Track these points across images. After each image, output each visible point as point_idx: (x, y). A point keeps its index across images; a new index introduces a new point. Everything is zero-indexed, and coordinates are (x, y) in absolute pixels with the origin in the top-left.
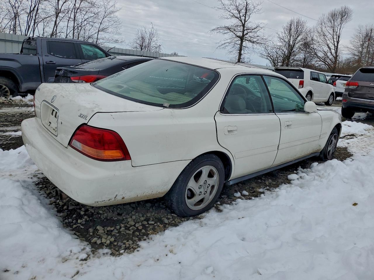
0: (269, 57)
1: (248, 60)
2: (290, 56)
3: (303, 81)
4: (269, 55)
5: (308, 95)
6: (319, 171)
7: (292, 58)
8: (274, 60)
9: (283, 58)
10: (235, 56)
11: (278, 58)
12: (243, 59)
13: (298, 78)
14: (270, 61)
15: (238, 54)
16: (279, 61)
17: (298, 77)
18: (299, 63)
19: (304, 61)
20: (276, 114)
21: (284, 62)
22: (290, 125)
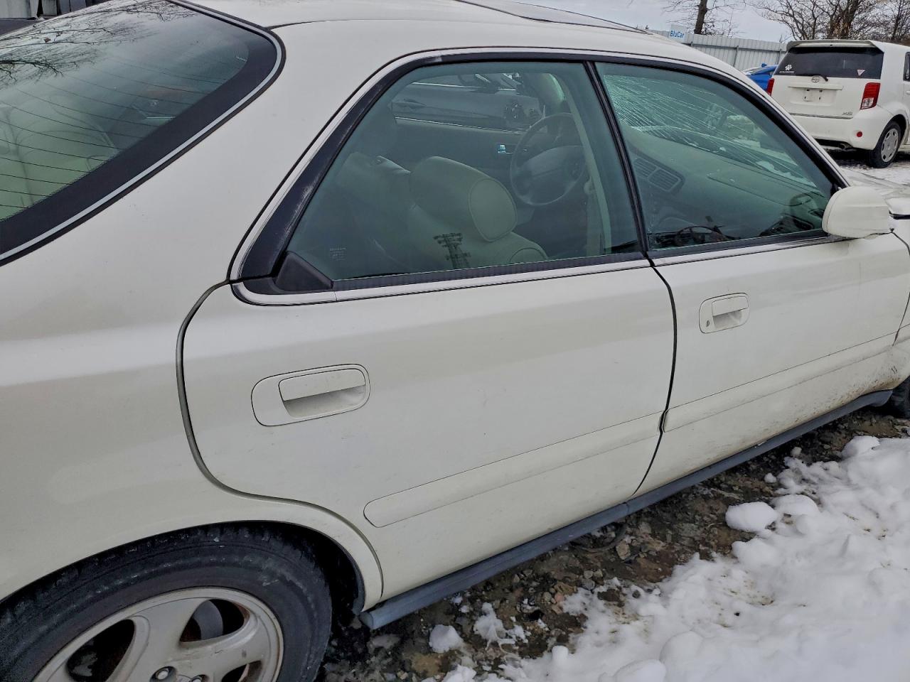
0: (790, 15)
1: (726, 26)
2: (853, 12)
3: (878, 85)
4: (791, 12)
5: (889, 130)
6: (877, 486)
7: (860, 16)
8: (802, 25)
9: (831, 16)
10: (686, 15)
11: (816, 19)
12: (711, 24)
13: (862, 76)
14: (792, 27)
15: (698, 8)
16: (819, 27)
17: (860, 72)
18: (881, 31)
19: (897, 24)
20: (656, 261)
21: (833, 30)
22: (734, 313)
